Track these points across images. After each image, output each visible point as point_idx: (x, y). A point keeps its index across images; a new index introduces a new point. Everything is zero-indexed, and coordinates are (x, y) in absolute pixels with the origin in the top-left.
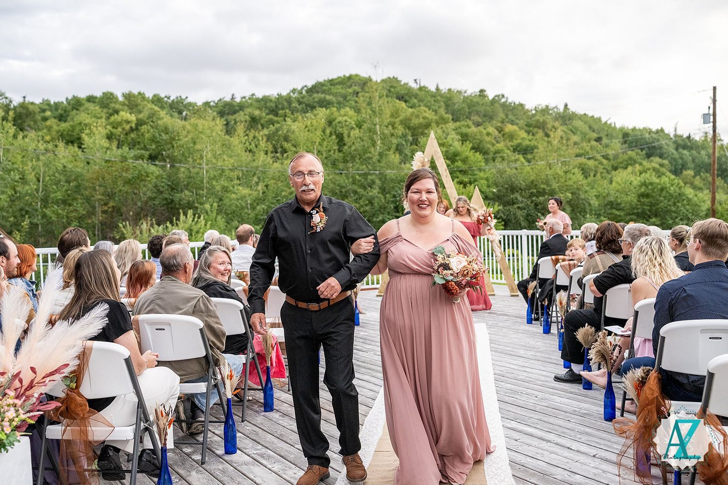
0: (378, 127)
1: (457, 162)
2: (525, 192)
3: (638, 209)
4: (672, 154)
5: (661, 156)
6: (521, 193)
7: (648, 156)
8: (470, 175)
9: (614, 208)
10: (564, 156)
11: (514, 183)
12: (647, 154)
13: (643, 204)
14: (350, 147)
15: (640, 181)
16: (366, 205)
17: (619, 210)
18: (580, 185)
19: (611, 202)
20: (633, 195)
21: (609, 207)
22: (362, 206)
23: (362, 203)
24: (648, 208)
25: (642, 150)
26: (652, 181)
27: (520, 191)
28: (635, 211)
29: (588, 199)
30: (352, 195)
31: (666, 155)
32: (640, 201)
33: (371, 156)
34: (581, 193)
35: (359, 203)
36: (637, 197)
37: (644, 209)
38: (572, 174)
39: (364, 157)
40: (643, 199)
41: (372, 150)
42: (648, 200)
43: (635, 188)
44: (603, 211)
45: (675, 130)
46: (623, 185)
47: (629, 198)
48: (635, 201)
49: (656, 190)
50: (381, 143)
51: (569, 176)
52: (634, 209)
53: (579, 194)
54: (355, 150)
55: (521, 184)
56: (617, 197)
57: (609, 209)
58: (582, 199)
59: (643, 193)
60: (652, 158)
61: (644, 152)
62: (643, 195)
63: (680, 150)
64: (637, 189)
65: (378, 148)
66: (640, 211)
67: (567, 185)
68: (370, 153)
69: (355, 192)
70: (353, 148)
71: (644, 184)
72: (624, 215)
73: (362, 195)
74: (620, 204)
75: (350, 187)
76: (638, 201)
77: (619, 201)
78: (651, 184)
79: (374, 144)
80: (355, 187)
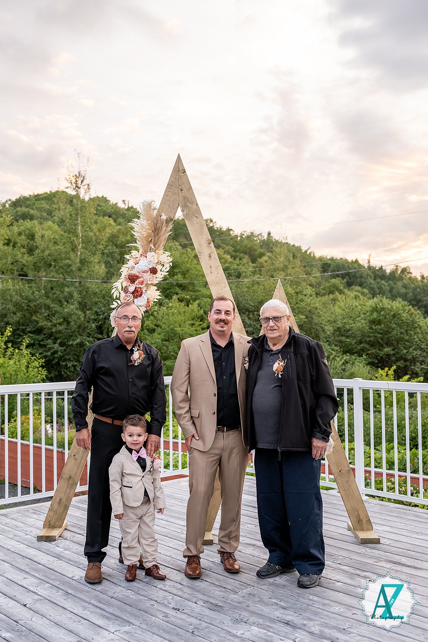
0: (80, 228)
1: (177, 275)
2: (253, 314)
3: (369, 337)
4: (371, 284)
5: (361, 285)
6: (249, 314)
7: (349, 285)
8: (190, 291)
9: (342, 336)
10: (290, 275)
11: (241, 302)
12: (347, 282)
13: (376, 331)
14: (43, 251)
15: (371, 306)
16: (60, 324)
17: (347, 337)
18: (313, 308)
19: (339, 328)
20: (363, 321)
21: (338, 333)
22: (55, 326)
23: (55, 322)
24: (381, 335)
25: (343, 278)
26: (384, 306)
27: (247, 313)
28: (368, 339)
29: (321, 324)
30: (43, 310)
31: (365, 285)
32: (371, 328)
33: (70, 263)
34: (314, 317)
35: (51, 321)
36: (368, 324)
37: (375, 336)
38: (304, 296)
39: (61, 265)
40: (375, 326)
41: (72, 255)
42: (379, 327)
43: (364, 314)
44: (333, 338)
45: (369, 262)
46: (347, 310)
47: (359, 325)
48: (367, 328)
49: (388, 317)
50: (83, 247)
51: (300, 297)
52: (365, 336)
53: (312, 318)
54: (49, 255)
55: (249, 304)
56: (345, 323)
57: (338, 337)
58: (316, 324)
59: (375, 319)
60: (353, 287)
61: (345, 280)
62: (373, 322)
63: (379, 280)
64: (368, 314)
65: (79, 253)
66: (372, 339)
67: (298, 308)
68: (69, 259)
69: (48, 307)
70: (47, 253)
71: (375, 309)
72: (356, 343)
73: (56, 312)
74: (349, 330)
75: (41, 301)
76: (370, 329)
77: (347, 327)
78: (383, 309)
79: (74, 249)
80: (48, 302)
